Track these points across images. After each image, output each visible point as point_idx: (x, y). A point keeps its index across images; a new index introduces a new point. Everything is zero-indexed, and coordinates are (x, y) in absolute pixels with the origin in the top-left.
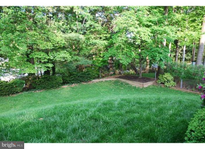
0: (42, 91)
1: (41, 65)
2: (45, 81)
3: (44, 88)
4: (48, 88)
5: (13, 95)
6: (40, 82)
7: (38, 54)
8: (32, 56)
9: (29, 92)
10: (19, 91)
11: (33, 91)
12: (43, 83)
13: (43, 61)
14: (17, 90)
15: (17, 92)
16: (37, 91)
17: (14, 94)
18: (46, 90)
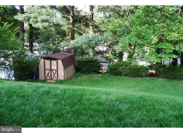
0: (164, 79)
1: (166, 55)
2: (169, 71)
3: (167, 77)
4: (171, 78)
5: (138, 78)
6: (164, 71)
7: (164, 45)
8: (158, 46)
9: (152, 78)
10: (143, 76)
11: (156, 78)
12: (167, 72)
13: (167, 52)
14: (142, 74)
15: (142, 76)
16: (160, 79)
17: (140, 77)
18: (169, 80)
